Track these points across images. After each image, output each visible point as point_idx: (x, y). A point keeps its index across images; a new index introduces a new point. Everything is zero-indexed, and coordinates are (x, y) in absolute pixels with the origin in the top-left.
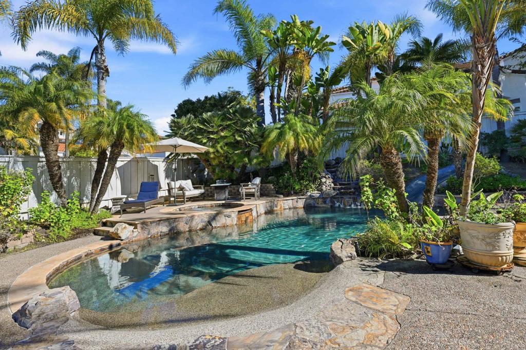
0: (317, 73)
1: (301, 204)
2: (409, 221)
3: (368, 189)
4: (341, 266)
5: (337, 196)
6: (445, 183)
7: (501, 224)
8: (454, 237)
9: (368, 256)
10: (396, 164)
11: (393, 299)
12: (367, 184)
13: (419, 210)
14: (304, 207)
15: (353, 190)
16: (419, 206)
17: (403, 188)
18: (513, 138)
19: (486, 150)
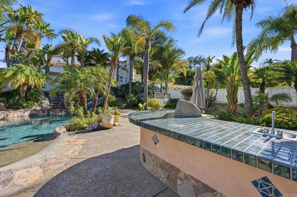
0: (44, 45)
1: (27, 113)
2: (86, 117)
3: (73, 106)
4: (60, 136)
5: (51, 109)
6: (99, 103)
7: (111, 116)
8: (100, 121)
9: (71, 131)
10: (84, 98)
11: (81, 140)
12: (73, 105)
13: (90, 114)
14: (29, 116)
15: (60, 106)
16: (90, 112)
17: (86, 106)
18: (120, 89)
19: (112, 93)
